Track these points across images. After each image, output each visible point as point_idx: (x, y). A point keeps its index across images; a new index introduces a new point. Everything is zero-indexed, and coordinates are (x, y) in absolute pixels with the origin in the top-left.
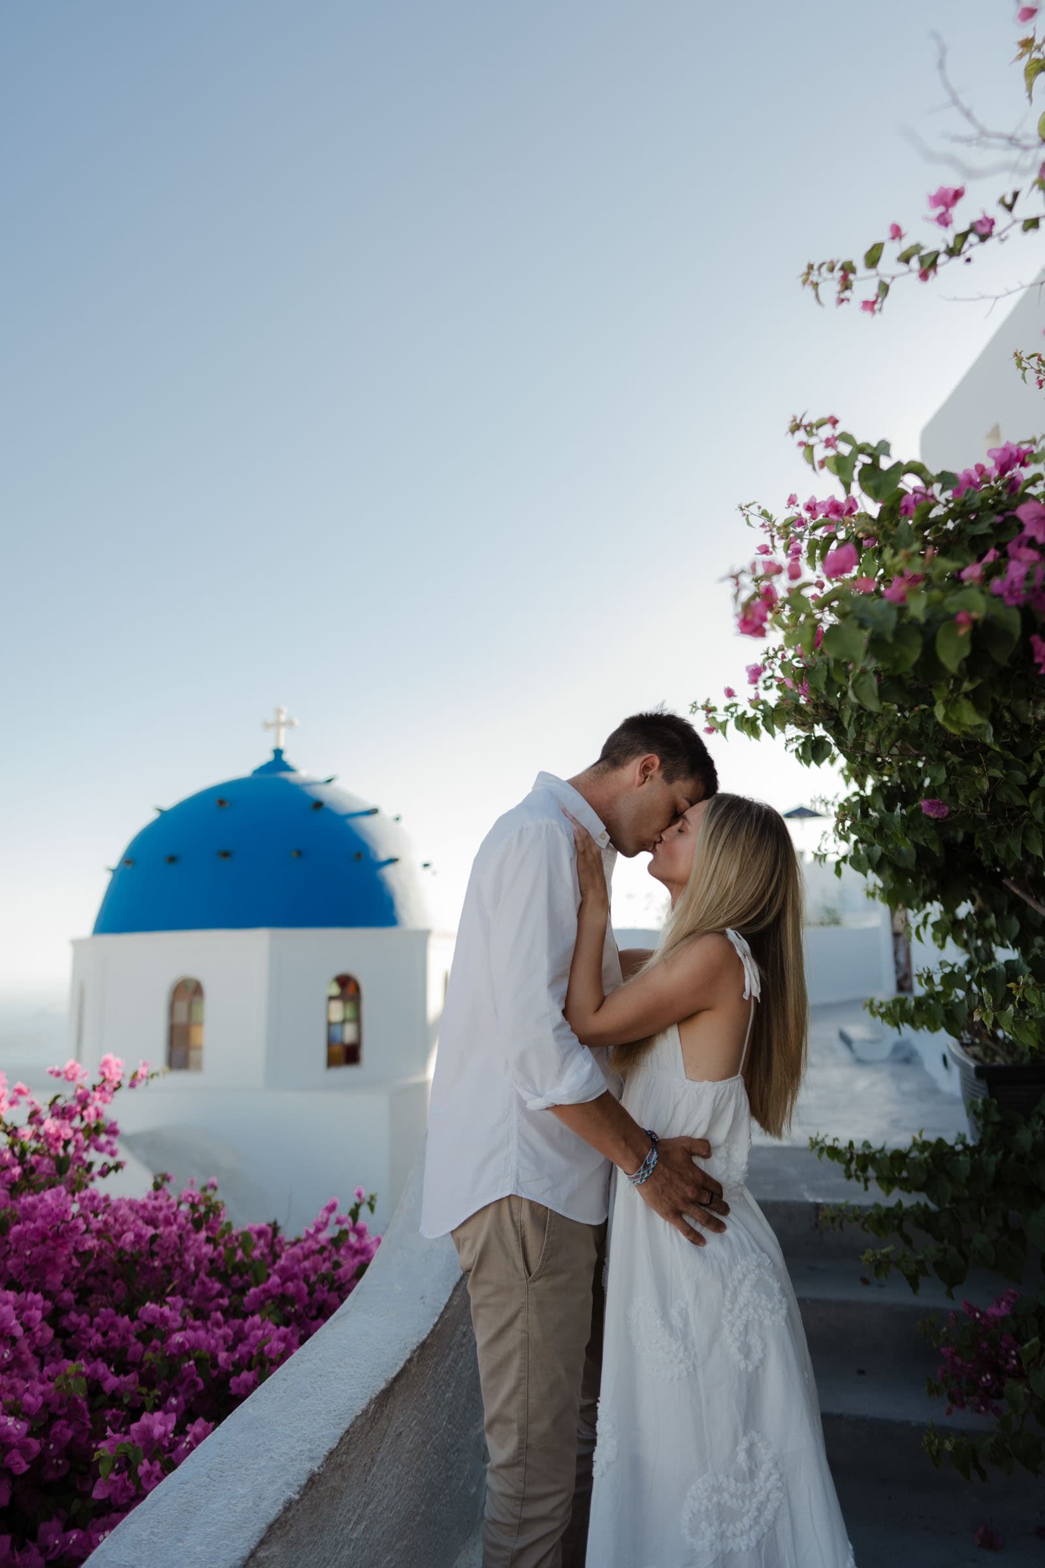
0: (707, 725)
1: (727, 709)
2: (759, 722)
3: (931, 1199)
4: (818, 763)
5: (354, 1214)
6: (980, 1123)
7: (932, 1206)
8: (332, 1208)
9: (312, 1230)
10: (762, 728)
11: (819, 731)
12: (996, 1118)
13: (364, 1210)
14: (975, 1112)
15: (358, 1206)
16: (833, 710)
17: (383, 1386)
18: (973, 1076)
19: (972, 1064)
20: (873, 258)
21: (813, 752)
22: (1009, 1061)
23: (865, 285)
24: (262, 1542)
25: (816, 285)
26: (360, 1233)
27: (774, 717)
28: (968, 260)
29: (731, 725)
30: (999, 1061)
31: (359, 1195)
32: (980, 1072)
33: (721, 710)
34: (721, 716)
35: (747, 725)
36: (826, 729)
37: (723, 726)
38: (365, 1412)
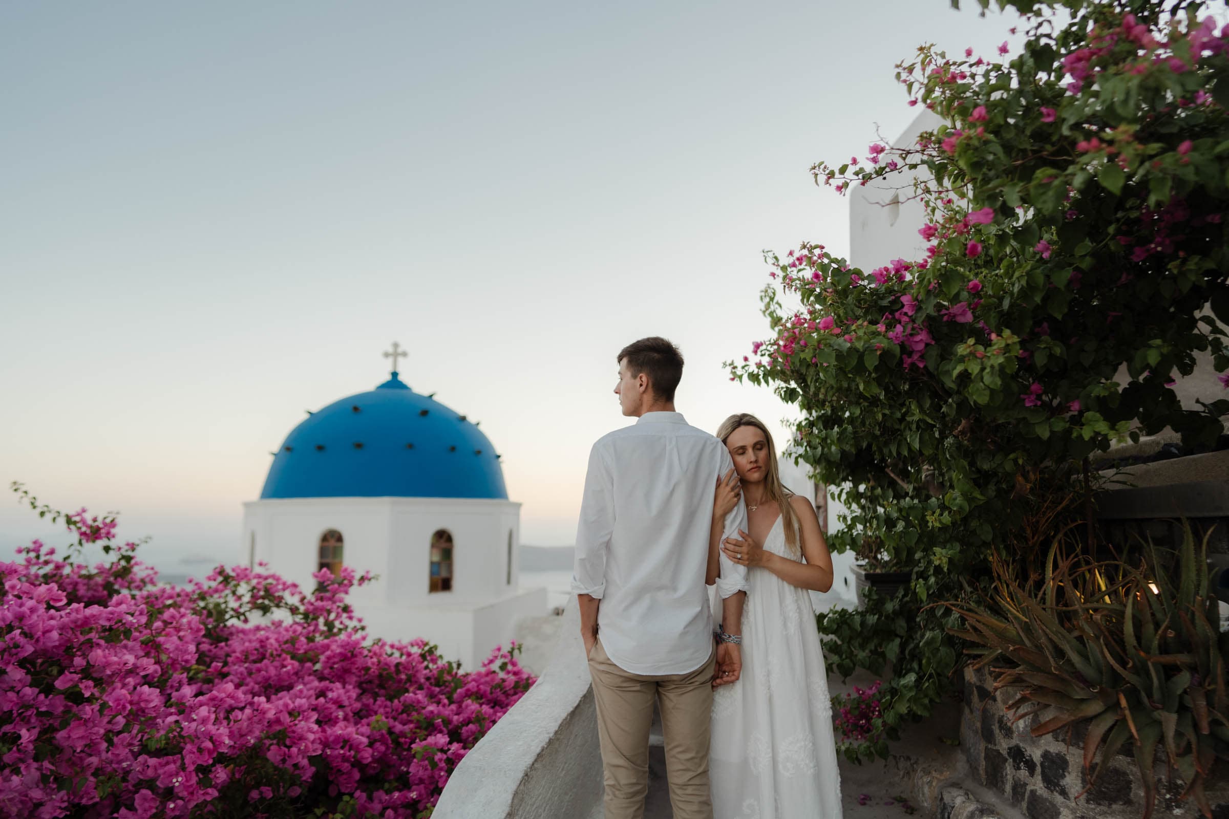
0: (732, 376)
1: (743, 368)
2: (761, 377)
3: (839, 638)
4: (792, 402)
5: (511, 653)
6: (866, 601)
7: (839, 642)
8: (499, 649)
9: (486, 662)
10: (762, 381)
11: (793, 385)
12: (875, 597)
13: (516, 652)
14: (864, 595)
15: (513, 649)
16: (802, 374)
17: (571, 709)
18: (863, 578)
19: (863, 573)
20: (843, 170)
21: (790, 396)
22: (884, 571)
23: (838, 181)
24: (536, 761)
25: (816, 175)
26: (514, 664)
27: (771, 374)
28: (884, 178)
29: (745, 377)
30: (878, 571)
31: (513, 643)
32: (868, 577)
33: (739, 368)
34: (739, 372)
35: (754, 378)
36: (796, 382)
37: (740, 377)
38: (566, 719)
